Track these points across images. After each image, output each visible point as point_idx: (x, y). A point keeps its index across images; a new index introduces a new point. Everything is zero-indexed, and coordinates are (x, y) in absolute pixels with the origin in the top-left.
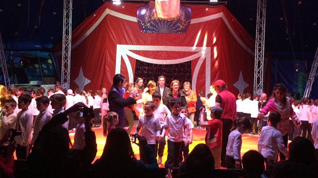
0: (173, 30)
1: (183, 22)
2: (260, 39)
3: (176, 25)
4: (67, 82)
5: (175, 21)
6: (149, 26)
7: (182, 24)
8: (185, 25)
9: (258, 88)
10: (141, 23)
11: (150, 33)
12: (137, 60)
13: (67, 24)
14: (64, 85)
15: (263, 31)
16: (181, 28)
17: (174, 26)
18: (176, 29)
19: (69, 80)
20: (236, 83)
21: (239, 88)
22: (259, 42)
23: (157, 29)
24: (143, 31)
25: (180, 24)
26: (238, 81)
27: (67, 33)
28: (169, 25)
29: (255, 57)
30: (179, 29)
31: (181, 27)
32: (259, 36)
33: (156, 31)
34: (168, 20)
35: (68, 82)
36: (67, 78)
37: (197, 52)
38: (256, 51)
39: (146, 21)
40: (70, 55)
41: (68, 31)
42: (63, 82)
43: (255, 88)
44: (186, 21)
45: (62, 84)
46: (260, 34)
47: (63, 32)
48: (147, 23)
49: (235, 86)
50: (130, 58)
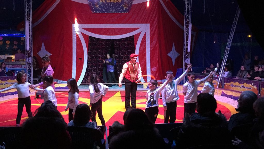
0: (118, 10)
1: (126, 3)
2: (188, 17)
3: (121, 6)
4: (30, 56)
5: (120, 2)
6: (98, 7)
7: (125, 5)
8: (128, 6)
9: (187, 57)
10: (91, 5)
11: (99, 13)
12: (90, 37)
13: (28, 7)
14: (28, 59)
15: (190, 11)
16: (125, 9)
17: (118, 7)
18: (120, 9)
19: (32, 55)
21: (172, 57)
22: (187, 20)
23: (105, 9)
24: (93, 12)
25: (124, 5)
26: (171, 52)
27: (28, 14)
28: (115, 7)
29: (184, 32)
30: (123, 9)
31: (125, 7)
32: (187, 15)
33: (104, 11)
34: (114, 2)
36: (30, 53)
37: (138, 28)
38: (185, 27)
39: (95, 3)
40: (32, 34)
41: (29, 13)
43: (184, 57)
44: (129, 2)
46: (188, 13)
47: (25, 15)
48: (96, 5)
49: (169, 55)
50: (84, 35)
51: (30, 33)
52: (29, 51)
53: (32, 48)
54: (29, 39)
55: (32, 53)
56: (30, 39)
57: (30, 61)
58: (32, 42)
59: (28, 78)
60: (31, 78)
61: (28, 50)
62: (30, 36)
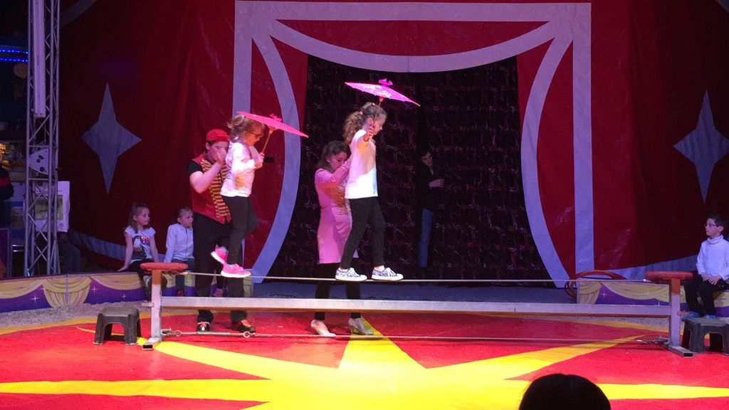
4: (48, 143)
12: (313, 61)
14: (36, 155)
19: (54, 138)
20: (688, 138)
21: (696, 159)
26: (693, 134)
35: (54, 145)
36: (48, 129)
40: (58, 41)
42: (34, 146)
45: (31, 153)
49: (683, 151)
50: (285, 51)
51: (49, 40)
52: (42, 119)
53: (57, 108)
54: (43, 64)
55: (54, 130)
56: (48, 62)
57: (44, 163)
58: (55, 78)
59: (33, 244)
60: (49, 245)
61: (39, 116)
62: (47, 50)
